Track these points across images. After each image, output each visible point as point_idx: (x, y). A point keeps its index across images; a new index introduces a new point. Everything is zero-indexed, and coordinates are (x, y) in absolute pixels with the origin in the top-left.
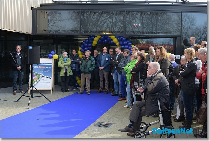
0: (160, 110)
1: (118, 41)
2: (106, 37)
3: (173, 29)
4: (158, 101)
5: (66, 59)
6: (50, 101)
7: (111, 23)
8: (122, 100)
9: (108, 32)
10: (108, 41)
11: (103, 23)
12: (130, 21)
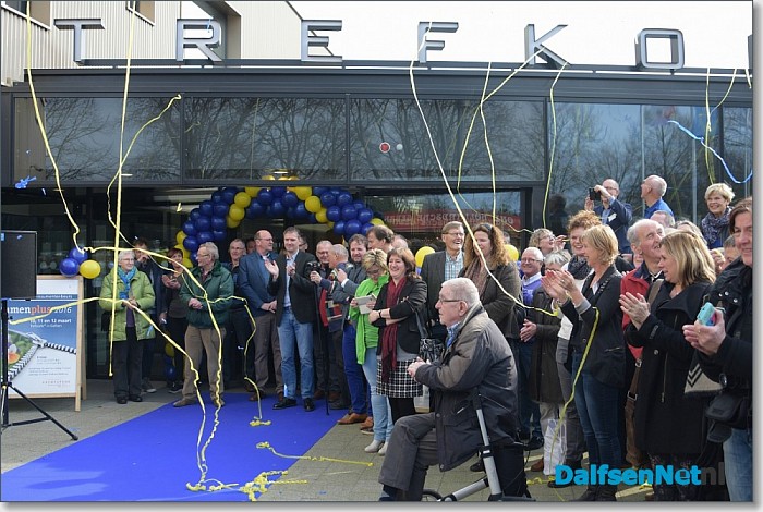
0: (486, 443)
1: (324, 205)
2: (278, 191)
3: (517, 155)
4: (479, 412)
5: (128, 277)
6: (75, 438)
7: (286, 137)
8: (355, 421)
9: (284, 175)
10: (285, 206)
11: (256, 137)
12: (361, 127)
